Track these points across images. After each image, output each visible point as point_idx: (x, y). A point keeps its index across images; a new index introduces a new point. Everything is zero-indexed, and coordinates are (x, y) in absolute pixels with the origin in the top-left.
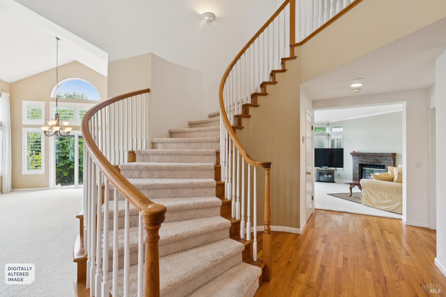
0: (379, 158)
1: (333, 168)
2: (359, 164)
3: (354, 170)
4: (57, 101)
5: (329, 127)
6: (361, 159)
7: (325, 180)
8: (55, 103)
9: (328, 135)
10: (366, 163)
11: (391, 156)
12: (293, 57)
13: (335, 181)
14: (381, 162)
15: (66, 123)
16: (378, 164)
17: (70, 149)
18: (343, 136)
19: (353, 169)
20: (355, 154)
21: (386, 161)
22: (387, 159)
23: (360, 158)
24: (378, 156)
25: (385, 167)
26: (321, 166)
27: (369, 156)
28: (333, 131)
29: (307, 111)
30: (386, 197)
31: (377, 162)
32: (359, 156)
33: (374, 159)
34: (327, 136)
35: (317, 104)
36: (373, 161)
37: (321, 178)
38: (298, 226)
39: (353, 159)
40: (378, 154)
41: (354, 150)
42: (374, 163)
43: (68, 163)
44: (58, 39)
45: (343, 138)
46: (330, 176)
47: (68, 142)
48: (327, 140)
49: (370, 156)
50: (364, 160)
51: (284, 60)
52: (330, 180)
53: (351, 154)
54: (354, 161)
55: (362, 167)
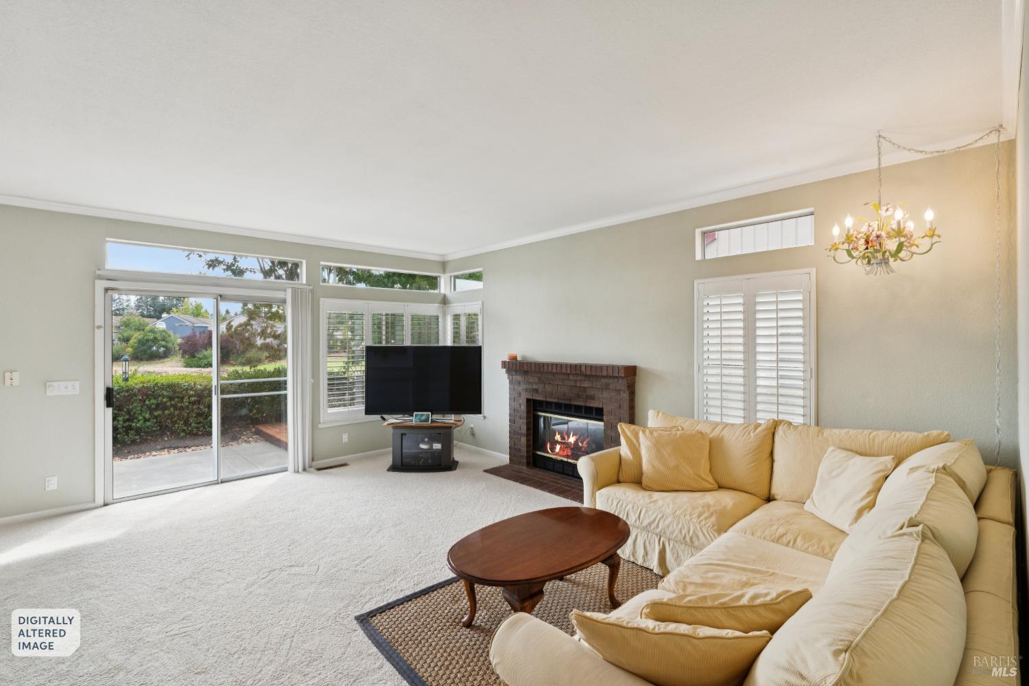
0: (586, 384)
1: (451, 419)
2: (528, 401)
3: (512, 421)
5: (448, 275)
6: (532, 383)
9: (445, 301)
10: (548, 400)
11: (622, 377)
13: (457, 456)
14: (592, 398)
16: (582, 404)
18: (483, 303)
19: (510, 415)
20: (515, 367)
21: (605, 394)
22: (611, 387)
23: (531, 379)
24: (582, 374)
25: (602, 415)
27: (557, 373)
28: (457, 290)
31: (579, 396)
32: (526, 373)
33: (571, 386)
34: (441, 303)
36: (567, 390)
39: (511, 382)
40: (583, 369)
41: (514, 352)
42: (570, 400)
45: (482, 309)
46: (437, 446)
49: (561, 373)
50: (540, 387)
53: (504, 364)
54: (512, 390)
55: (535, 410)
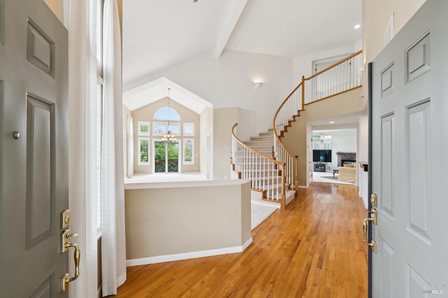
0: (353, 156)
1: (325, 163)
2: (342, 160)
3: (338, 164)
5: (323, 135)
7: (320, 170)
9: (322, 141)
10: (345, 159)
12: (303, 110)
13: (326, 171)
18: (331, 142)
20: (339, 154)
23: (342, 156)
24: (352, 154)
26: (317, 162)
27: (347, 154)
28: (325, 138)
29: (309, 133)
30: (350, 175)
35: (314, 128)
36: (349, 157)
37: (317, 169)
38: (306, 185)
39: (338, 156)
41: (338, 151)
42: (350, 159)
44: (169, 89)
46: (323, 168)
48: (321, 144)
50: (344, 157)
51: (299, 111)
52: (323, 170)
53: (336, 153)
54: (338, 158)
55: (343, 162)
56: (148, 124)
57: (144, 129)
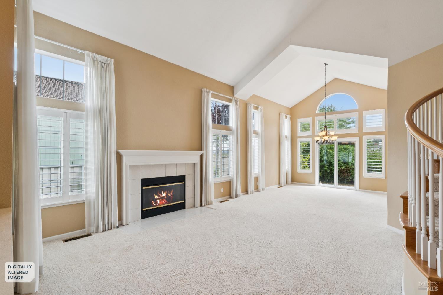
4: (325, 115)
8: (324, 116)
15: (332, 133)
17: (324, 153)
43: (322, 165)
44: (326, 64)
47: (322, 147)
56: (309, 120)
57: (305, 128)
